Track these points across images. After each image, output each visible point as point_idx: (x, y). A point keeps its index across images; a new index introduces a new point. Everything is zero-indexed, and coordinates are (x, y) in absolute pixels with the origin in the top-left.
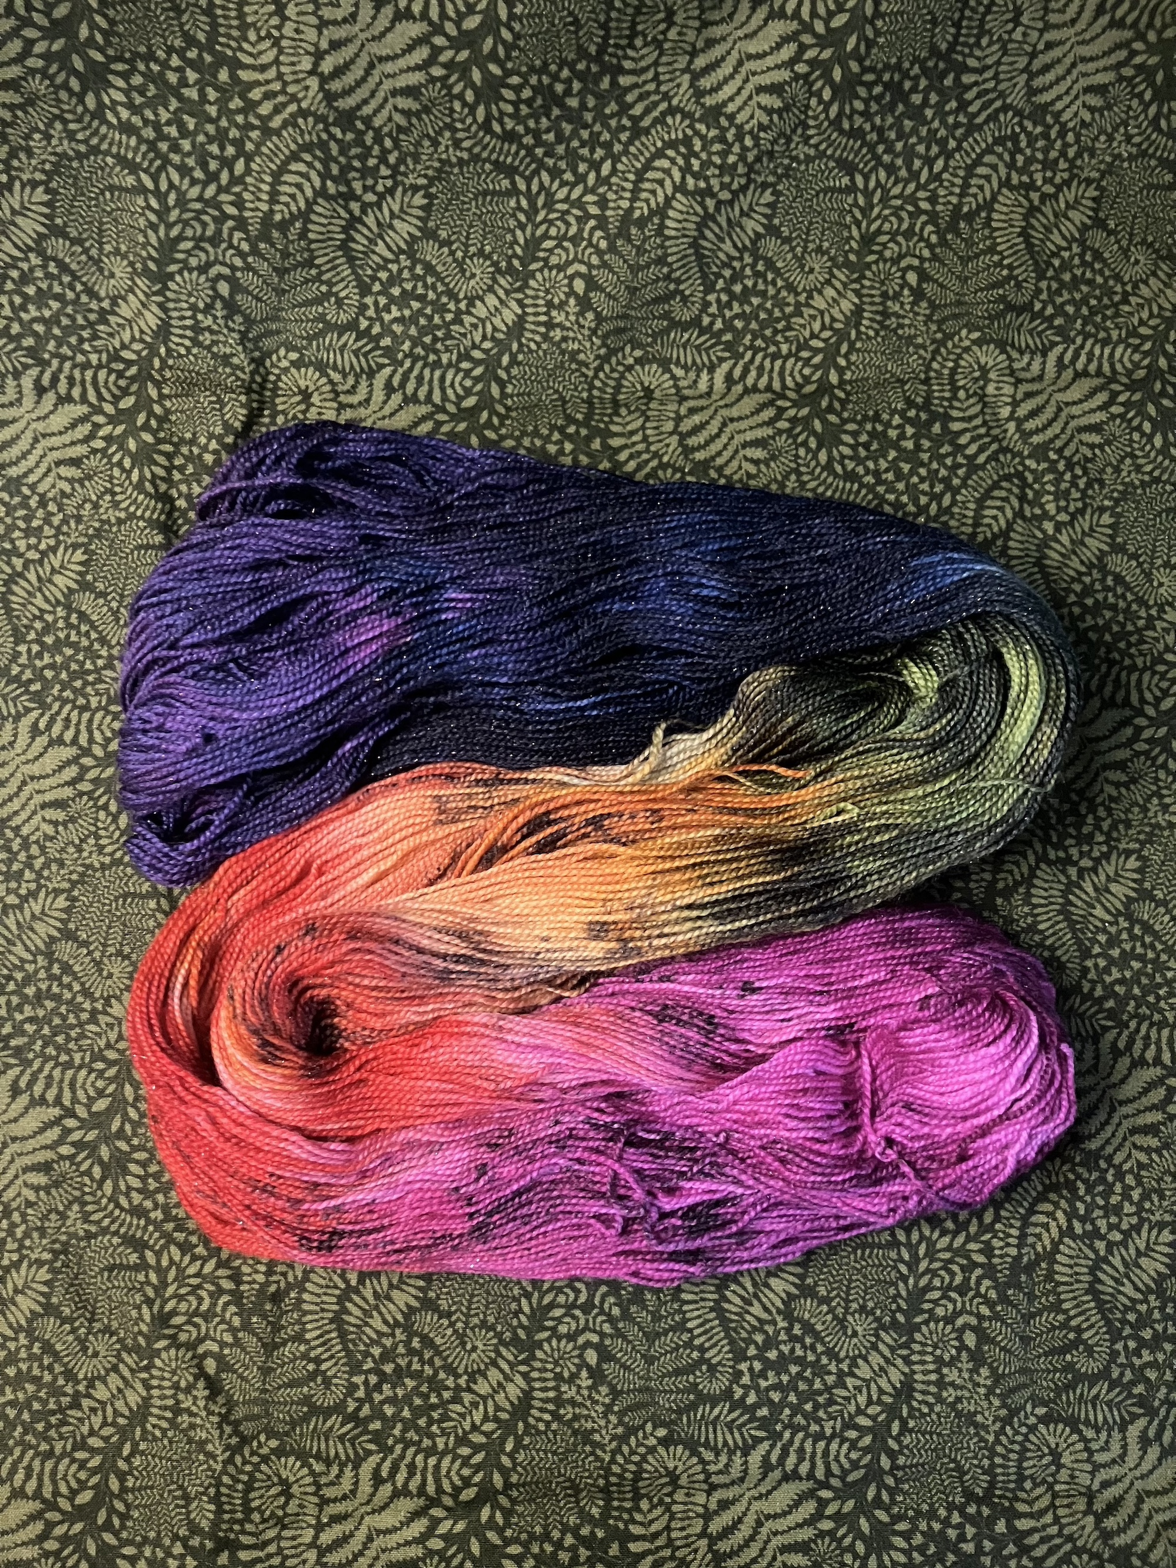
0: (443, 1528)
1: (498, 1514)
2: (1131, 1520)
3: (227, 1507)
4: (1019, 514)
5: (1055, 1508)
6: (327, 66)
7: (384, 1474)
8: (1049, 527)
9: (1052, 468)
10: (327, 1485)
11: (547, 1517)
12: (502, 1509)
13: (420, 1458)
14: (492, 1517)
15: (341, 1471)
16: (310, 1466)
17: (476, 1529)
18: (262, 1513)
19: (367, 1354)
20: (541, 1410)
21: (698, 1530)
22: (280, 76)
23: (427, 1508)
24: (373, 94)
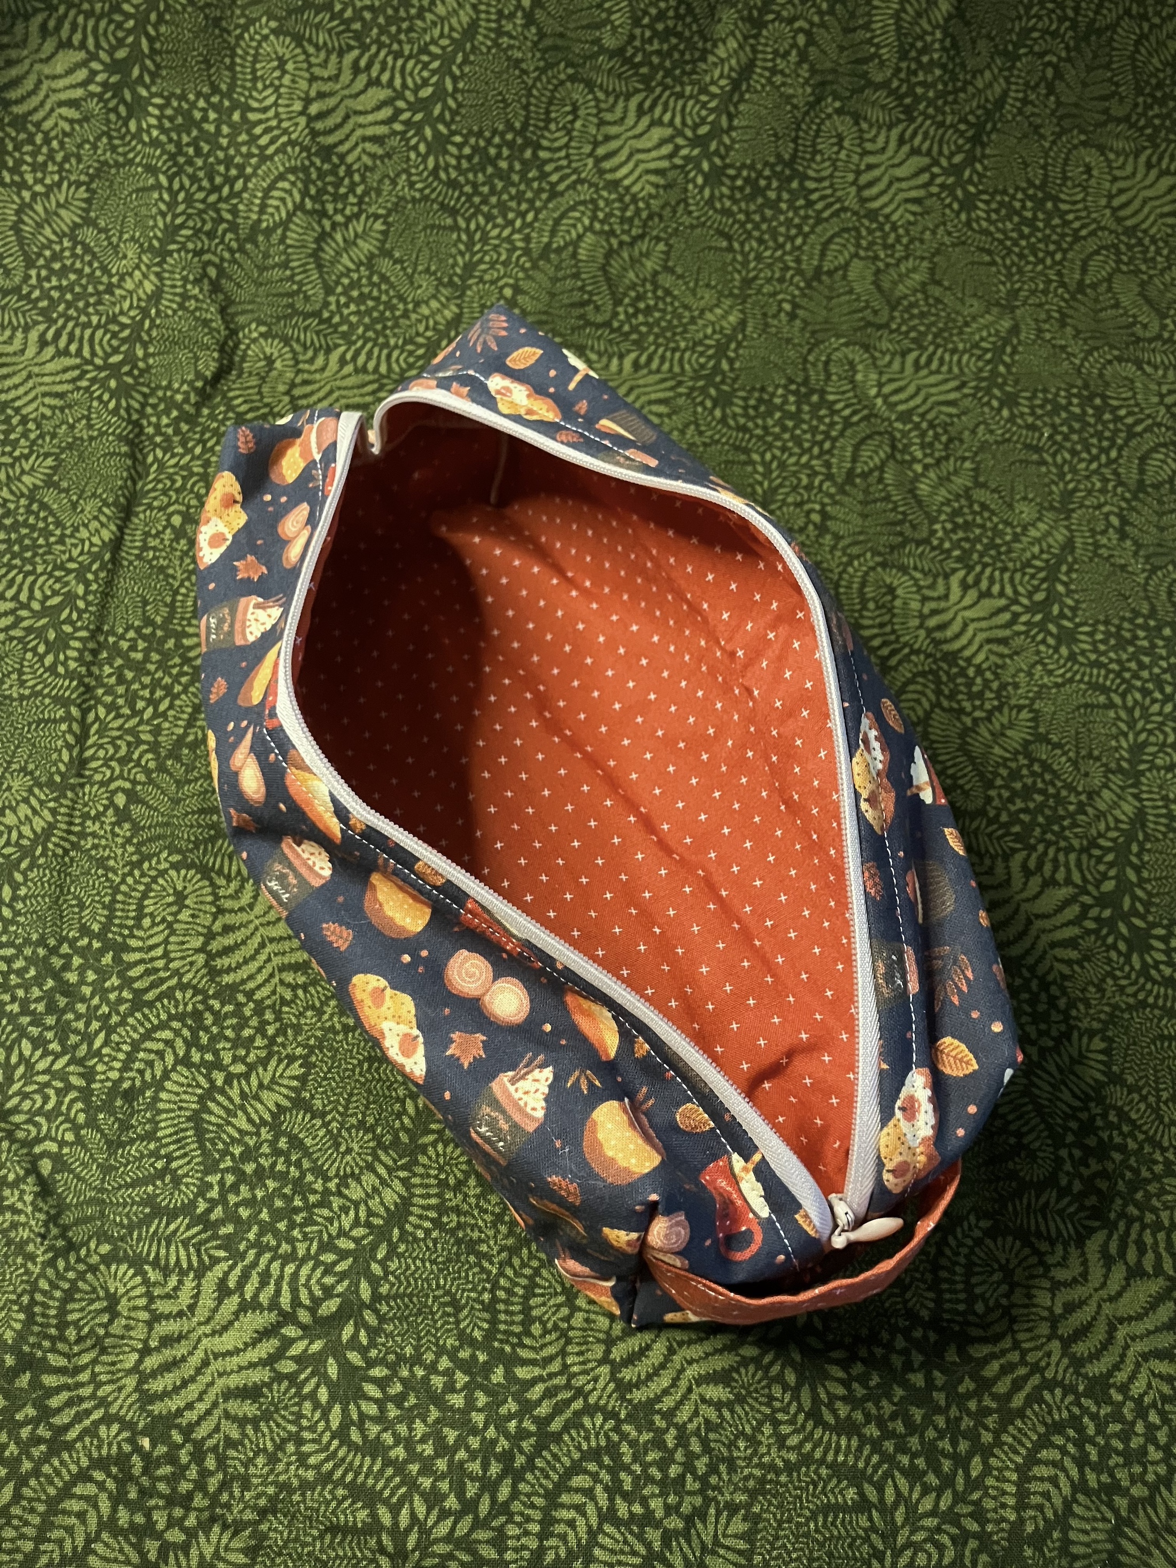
0: (296, 1350)
1: (363, 1333)
2: (1105, 1346)
3: (39, 1319)
4: (892, 456)
5: (1014, 1332)
6: (314, 109)
7: (232, 1284)
8: (918, 468)
9: (917, 426)
10: (161, 1297)
11: (419, 1339)
12: (368, 1328)
13: (276, 1265)
14: (355, 1336)
15: (180, 1282)
16: (144, 1274)
17: (336, 1349)
18: (80, 1329)
19: (225, 1153)
20: (420, 1217)
21: (600, 1355)
22: (277, 115)
23: (279, 1325)
24: (347, 137)
